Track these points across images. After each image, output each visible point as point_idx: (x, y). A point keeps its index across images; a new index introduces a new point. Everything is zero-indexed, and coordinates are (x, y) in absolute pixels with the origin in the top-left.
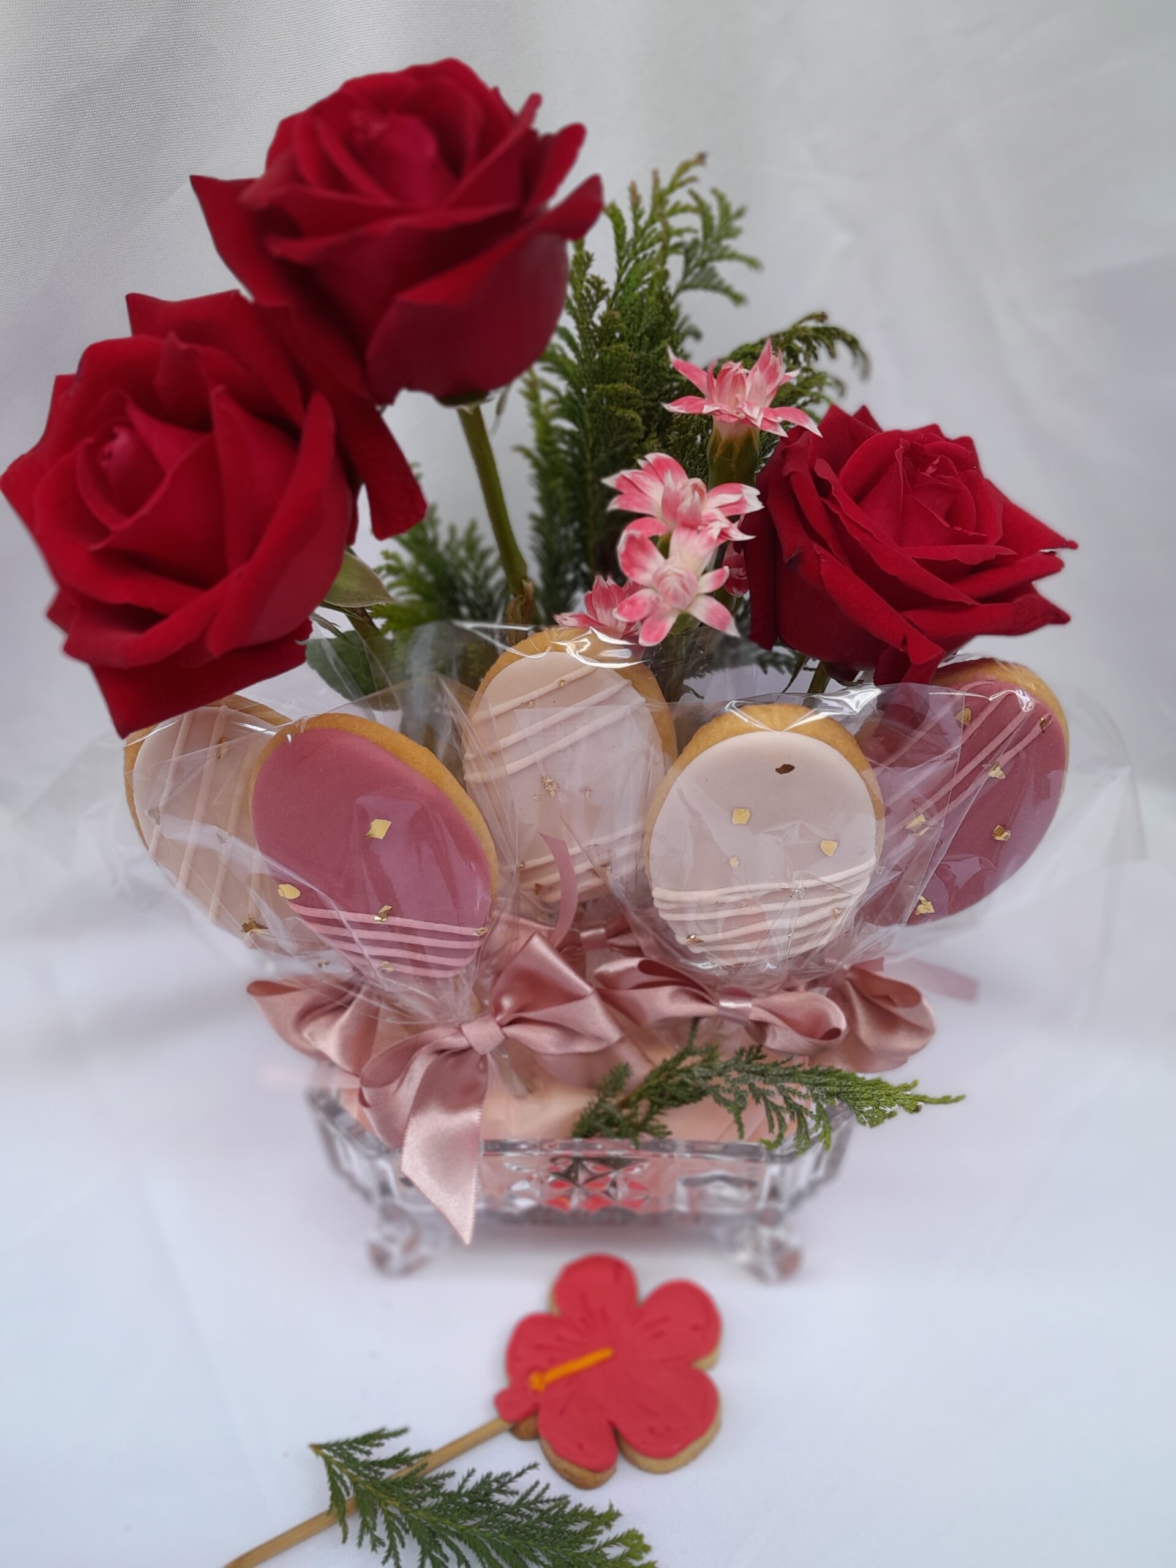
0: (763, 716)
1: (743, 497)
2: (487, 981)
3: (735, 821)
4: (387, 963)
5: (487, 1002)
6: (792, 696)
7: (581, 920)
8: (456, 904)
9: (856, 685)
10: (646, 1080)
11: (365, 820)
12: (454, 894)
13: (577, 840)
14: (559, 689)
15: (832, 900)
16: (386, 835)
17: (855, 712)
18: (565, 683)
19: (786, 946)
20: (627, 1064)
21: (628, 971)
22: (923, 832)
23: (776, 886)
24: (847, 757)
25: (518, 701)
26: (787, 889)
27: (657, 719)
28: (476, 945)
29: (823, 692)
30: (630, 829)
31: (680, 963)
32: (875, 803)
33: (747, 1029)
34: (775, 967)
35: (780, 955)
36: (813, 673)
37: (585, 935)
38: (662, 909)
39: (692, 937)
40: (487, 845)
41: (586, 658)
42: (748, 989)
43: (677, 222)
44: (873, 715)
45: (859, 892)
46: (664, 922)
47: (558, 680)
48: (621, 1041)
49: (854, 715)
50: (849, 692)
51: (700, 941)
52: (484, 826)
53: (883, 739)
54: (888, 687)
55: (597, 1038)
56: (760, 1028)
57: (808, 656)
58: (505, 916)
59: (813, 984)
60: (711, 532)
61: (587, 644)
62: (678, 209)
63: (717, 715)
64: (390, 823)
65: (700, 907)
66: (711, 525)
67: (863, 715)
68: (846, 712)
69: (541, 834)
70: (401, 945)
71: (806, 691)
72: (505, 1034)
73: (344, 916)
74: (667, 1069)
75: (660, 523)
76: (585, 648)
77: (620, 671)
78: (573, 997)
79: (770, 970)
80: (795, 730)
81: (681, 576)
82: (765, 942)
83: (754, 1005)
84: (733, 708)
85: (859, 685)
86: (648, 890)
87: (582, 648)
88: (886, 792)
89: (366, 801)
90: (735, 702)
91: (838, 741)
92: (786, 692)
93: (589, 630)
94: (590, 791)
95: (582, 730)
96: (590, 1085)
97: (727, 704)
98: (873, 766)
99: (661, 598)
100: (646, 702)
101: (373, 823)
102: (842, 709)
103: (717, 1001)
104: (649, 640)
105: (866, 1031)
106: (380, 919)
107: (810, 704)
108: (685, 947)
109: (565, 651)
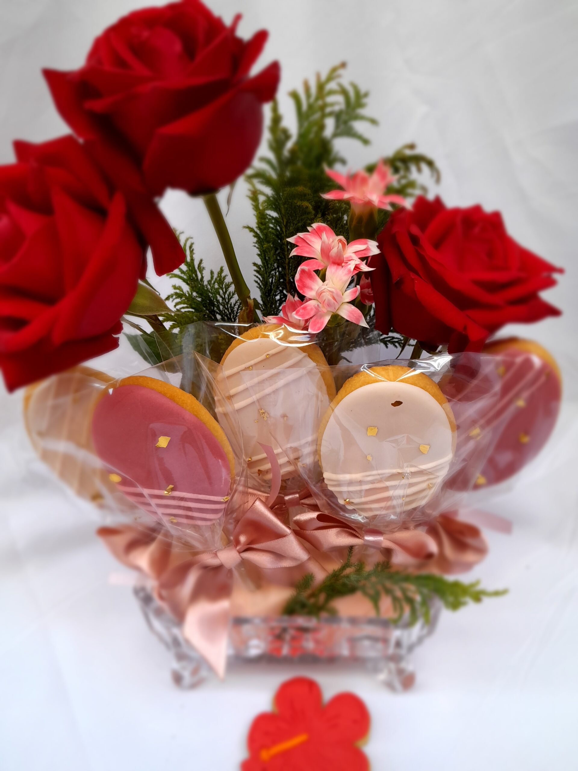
0: (383, 373)
1: (368, 246)
2: (231, 527)
3: (369, 434)
4: (173, 517)
5: (232, 538)
6: (400, 361)
7: (284, 490)
8: (211, 483)
9: (438, 354)
10: (324, 582)
11: (155, 437)
12: (209, 478)
13: (279, 444)
14: (266, 359)
15: (428, 479)
16: (168, 445)
17: (438, 370)
18: (270, 356)
19: (402, 505)
20: (312, 574)
21: (312, 520)
22: (479, 438)
23: (395, 471)
24: (433, 395)
25: (243, 366)
26: (401, 473)
27: (323, 374)
28: (223, 506)
29: (419, 358)
30: (310, 439)
31: (340, 515)
32: (451, 422)
33: (381, 552)
34: (396, 517)
35: (398, 510)
36: (413, 347)
37: (287, 498)
38: (329, 485)
39: (347, 500)
40: (228, 448)
41: (281, 341)
42: (382, 529)
43: (330, 99)
44: (448, 371)
45: (443, 475)
46: (331, 492)
47: (266, 354)
48: (309, 559)
49: (436, 372)
50: (434, 358)
51: (353, 503)
52: (225, 438)
53: (454, 384)
54: (457, 355)
55: (294, 559)
56: (388, 552)
57: (410, 338)
58: (241, 488)
59: (417, 526)
60: (349, 266)
61: (282, 333)
62: (331, 92)
63: (357, 372)
64: (170, 438)
65: (351, 483)
66: (349, 262)
67: (442, 371)
68: (432, 370)
69: (258, 443)
70: (179, 507)
71: (409, 358)
72: (242, 558)
73: (146, 492)
74: (335, 576)
75: (320, 263)
76: (280, 336)
77: (301, 349)
78: (280, 536)
79: (392, 519)
80: (402, 381)
81: (332, 292)
82: (389, 503)
83: (384, 539)
84: (365, 369)
85: (439, 353)
86: (321, 474)
87: (279, 335)
88: (457, 415)
89: (155, 426)
90: (366, 365)
91: (428, 387)
92: (398, 358)
93: (283, 325)
94: (287, 417)
95: (281, 382)
96: (292, 584)
97: (362, 366)
98: (449, 401)
99: (320, 305)
100: (317, 366)
101: (159, 439)
102: (429, 368)
103: (363, 537)
104: (314, 330)
105: (449, 551)
106: (167, 493)
107: (412, 365)
108: (344, 506)
109: (269, 338)
